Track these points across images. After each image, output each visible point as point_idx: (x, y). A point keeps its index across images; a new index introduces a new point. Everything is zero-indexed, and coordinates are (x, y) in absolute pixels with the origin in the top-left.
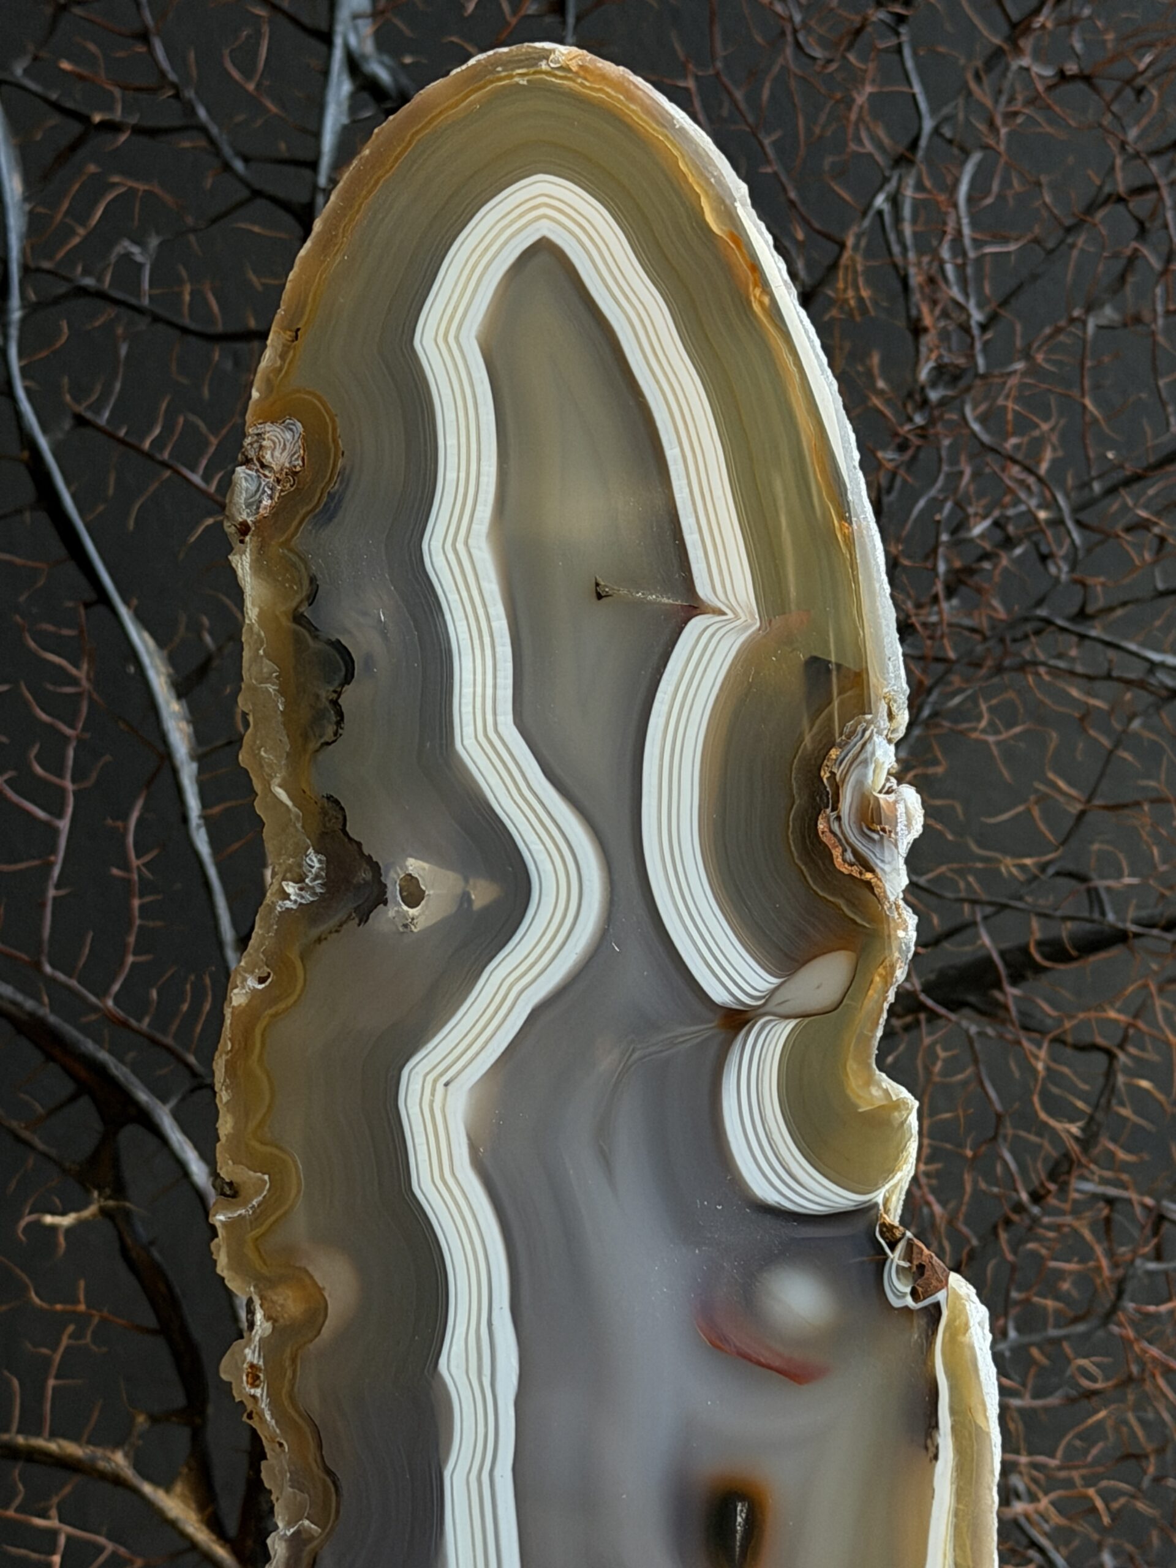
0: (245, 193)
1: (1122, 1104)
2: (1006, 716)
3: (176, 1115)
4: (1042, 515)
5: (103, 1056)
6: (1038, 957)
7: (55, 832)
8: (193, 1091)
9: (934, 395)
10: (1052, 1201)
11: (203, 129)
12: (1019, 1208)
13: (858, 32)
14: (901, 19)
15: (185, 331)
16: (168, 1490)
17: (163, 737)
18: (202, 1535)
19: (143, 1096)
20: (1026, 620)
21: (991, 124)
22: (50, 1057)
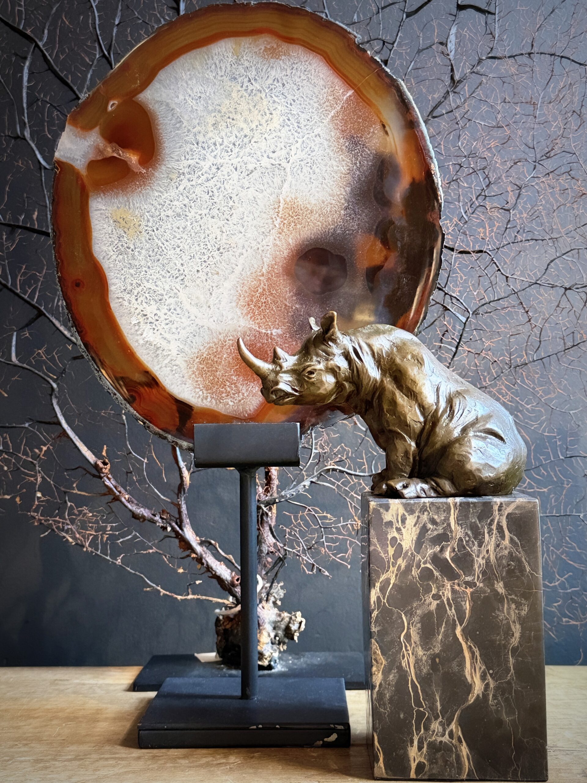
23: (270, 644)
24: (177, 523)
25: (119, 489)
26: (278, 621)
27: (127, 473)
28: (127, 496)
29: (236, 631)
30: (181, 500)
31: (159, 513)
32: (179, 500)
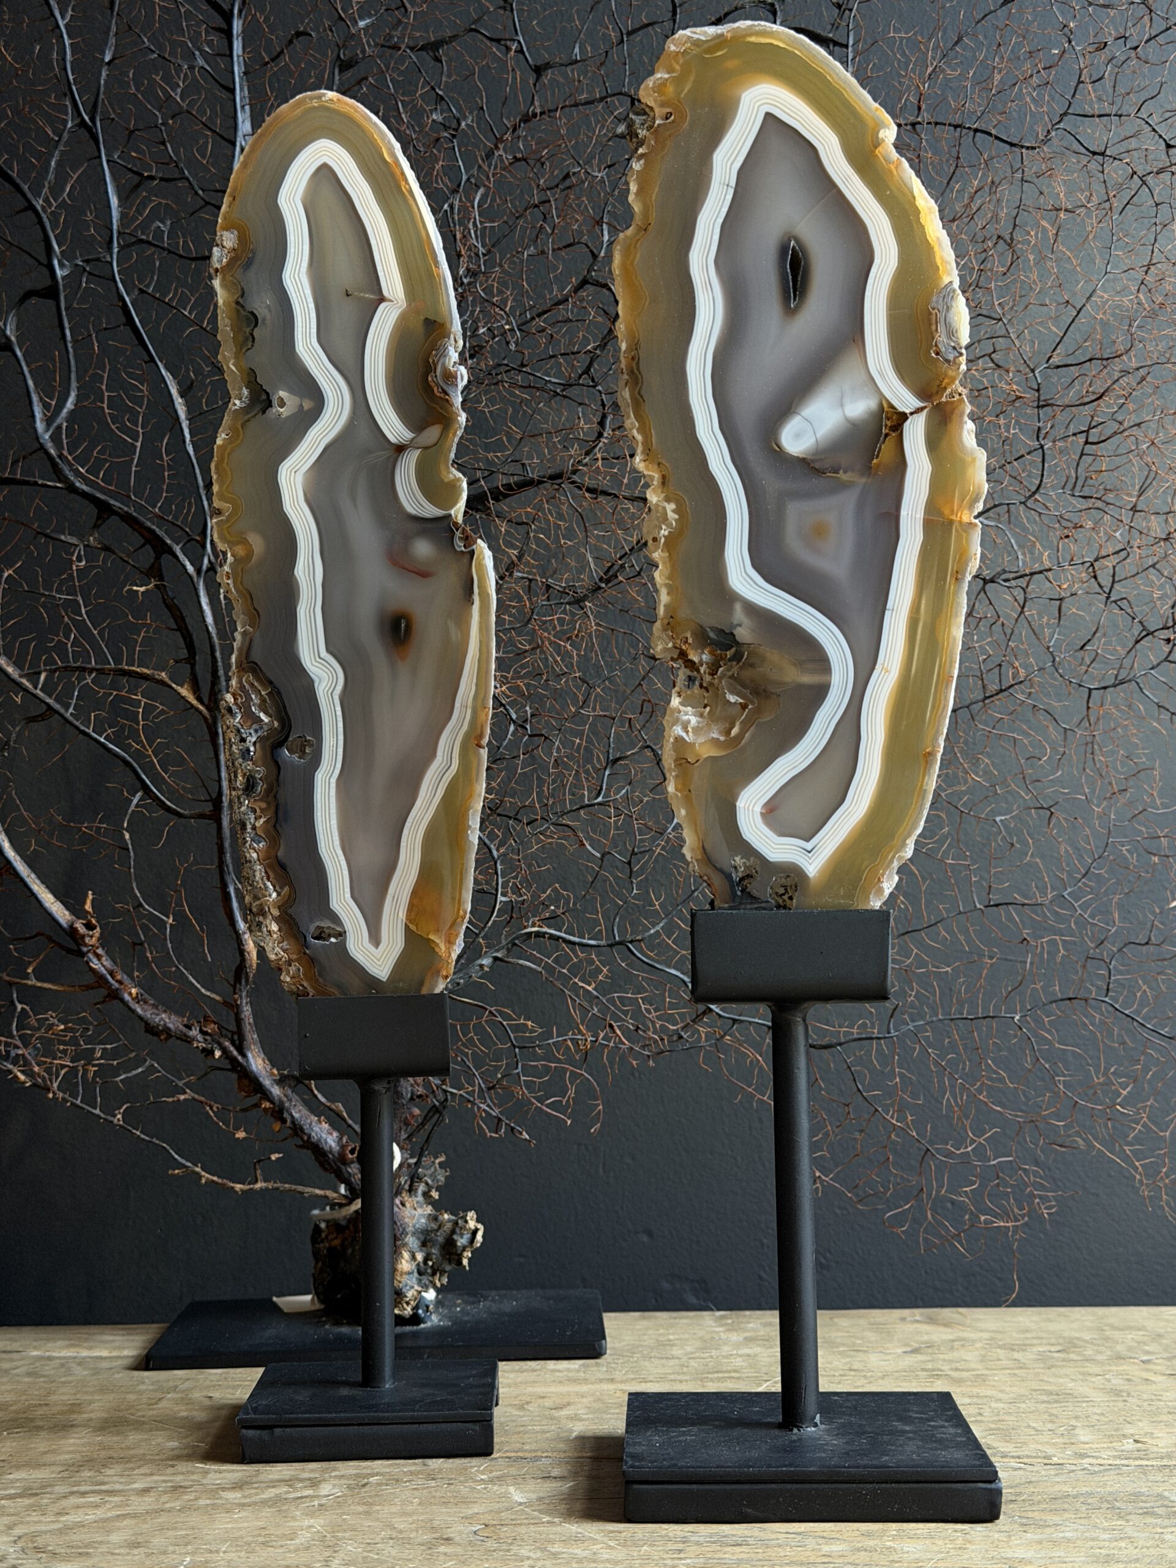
0: (202, 203)
1: (533, 543)
2: (492, 401)
3: (182, 549)
4: (507, 327)
5: (154, 527)
6: (502, 490)
7: (136, 447)
8: (188, 541)
9: (465, 281)
10: (507, 579)
11: (188, 179)
13: (438, 140)
14: (454, 136)
15: (181, 256)
16: (182, 686)
17: (176, 411)
18: (195, 702)
19: (169, 542)
20: (500, 365)
21: (488, 178)
22: (134, 529)
23: (416, 1274)
24: (233, 1043)
25: (119, 977)
26: (431, 1231)
27: (135, 944)
28: (134, 991)
29: (350, 1251)
30: (241, 997)
31: (199, 1022)
32: (236, 996)
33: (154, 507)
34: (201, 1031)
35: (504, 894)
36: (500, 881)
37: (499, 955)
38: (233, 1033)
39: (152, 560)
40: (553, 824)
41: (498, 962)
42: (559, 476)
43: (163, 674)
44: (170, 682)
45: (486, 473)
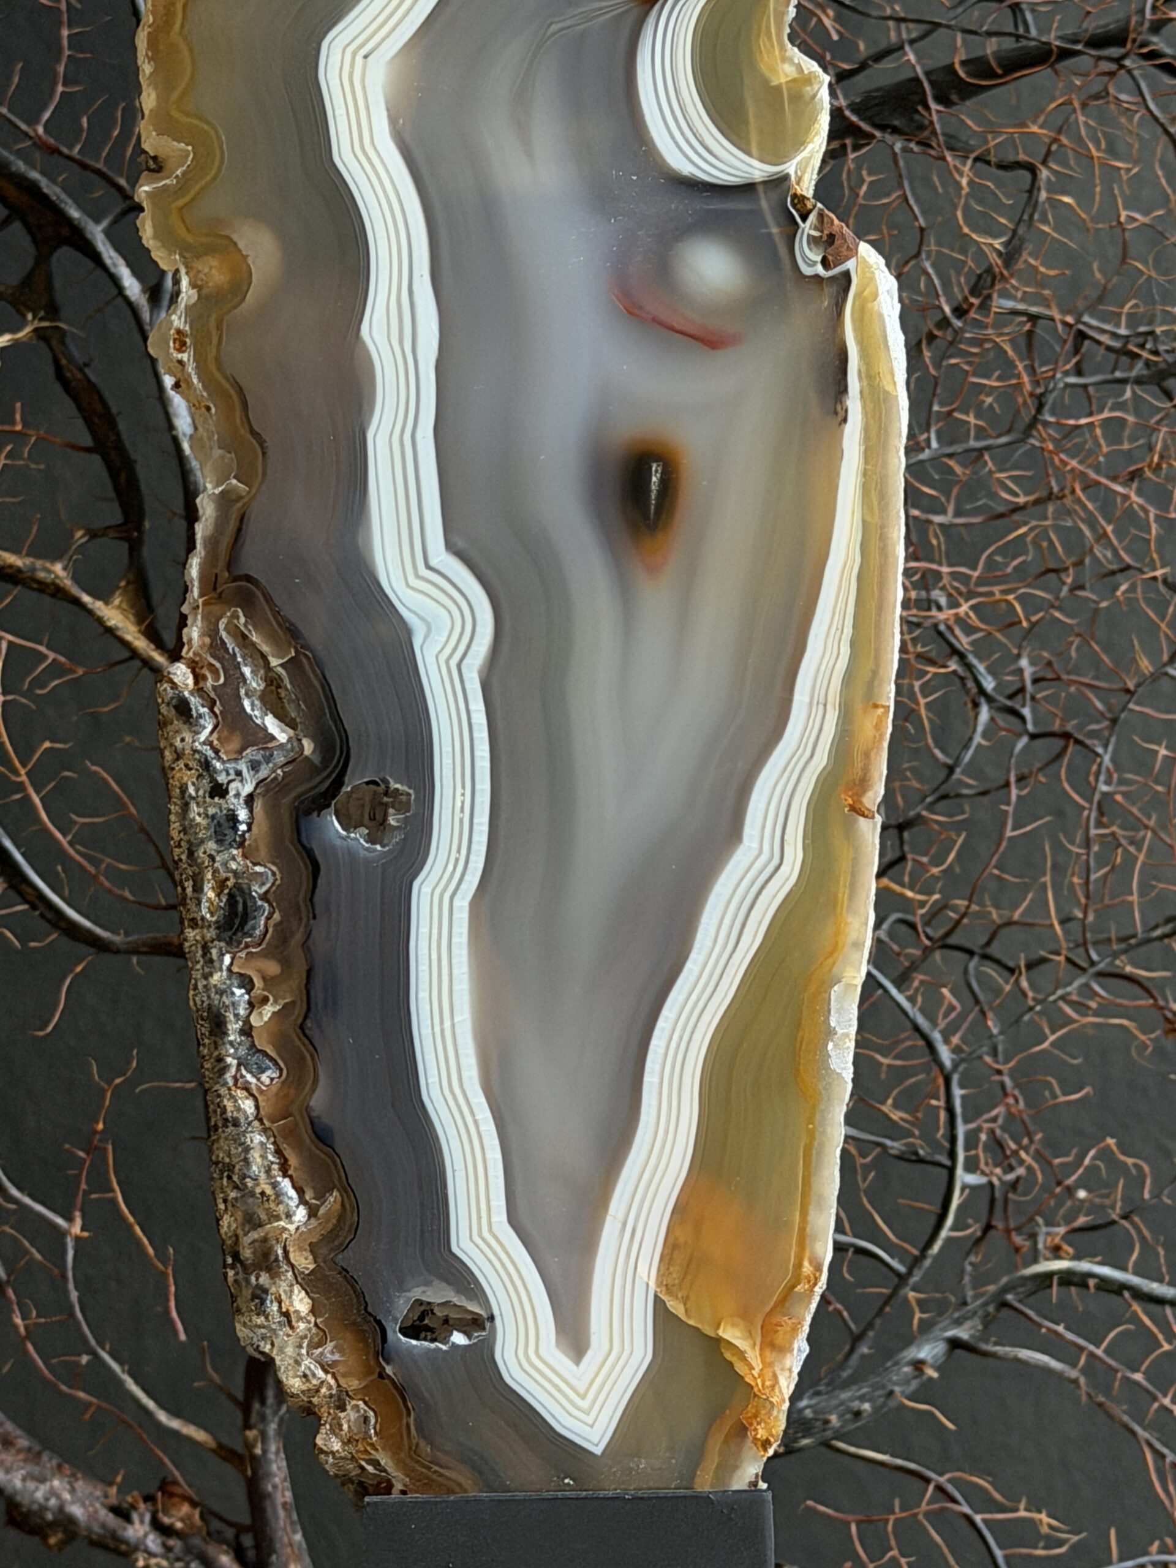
1: (1044, 220)
3: (107, 233)
5: (34, 175)
6: (962, 74)
8: (124, 215)
10: (973, 314)
12: (944, 323)
16: (107, 601)
18: (141, 644)
19: (75, 213)
30: (264, 1435)
31: (149, 1498)
32: (251, 1434)
33: (33, 121)
34: (158, 1526)
35: (971, 1166)
36: (961, 1129)
37: (963, 1333)
38: (240, 1529)
39: (30, 263)
40: (1100, 974)
41: (958, 1352)
42: (1117, 38)
43: (58, 568)
44: (76, 591)
45: (915, 31)
